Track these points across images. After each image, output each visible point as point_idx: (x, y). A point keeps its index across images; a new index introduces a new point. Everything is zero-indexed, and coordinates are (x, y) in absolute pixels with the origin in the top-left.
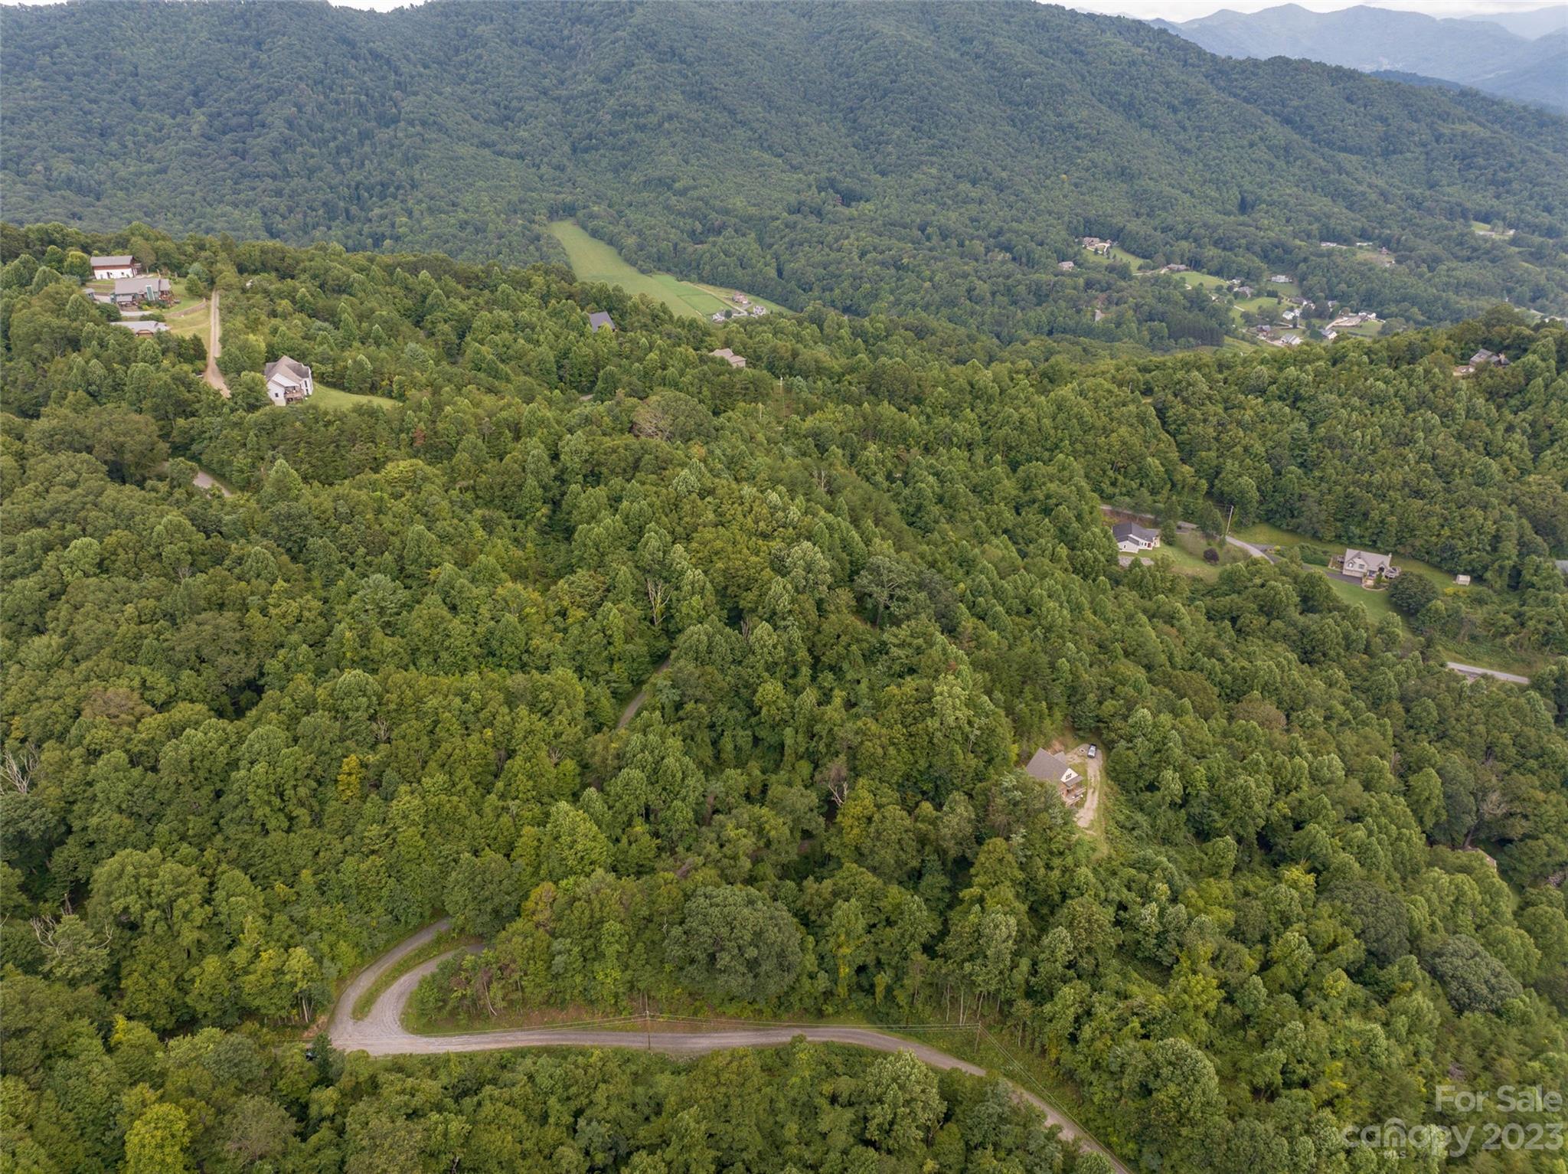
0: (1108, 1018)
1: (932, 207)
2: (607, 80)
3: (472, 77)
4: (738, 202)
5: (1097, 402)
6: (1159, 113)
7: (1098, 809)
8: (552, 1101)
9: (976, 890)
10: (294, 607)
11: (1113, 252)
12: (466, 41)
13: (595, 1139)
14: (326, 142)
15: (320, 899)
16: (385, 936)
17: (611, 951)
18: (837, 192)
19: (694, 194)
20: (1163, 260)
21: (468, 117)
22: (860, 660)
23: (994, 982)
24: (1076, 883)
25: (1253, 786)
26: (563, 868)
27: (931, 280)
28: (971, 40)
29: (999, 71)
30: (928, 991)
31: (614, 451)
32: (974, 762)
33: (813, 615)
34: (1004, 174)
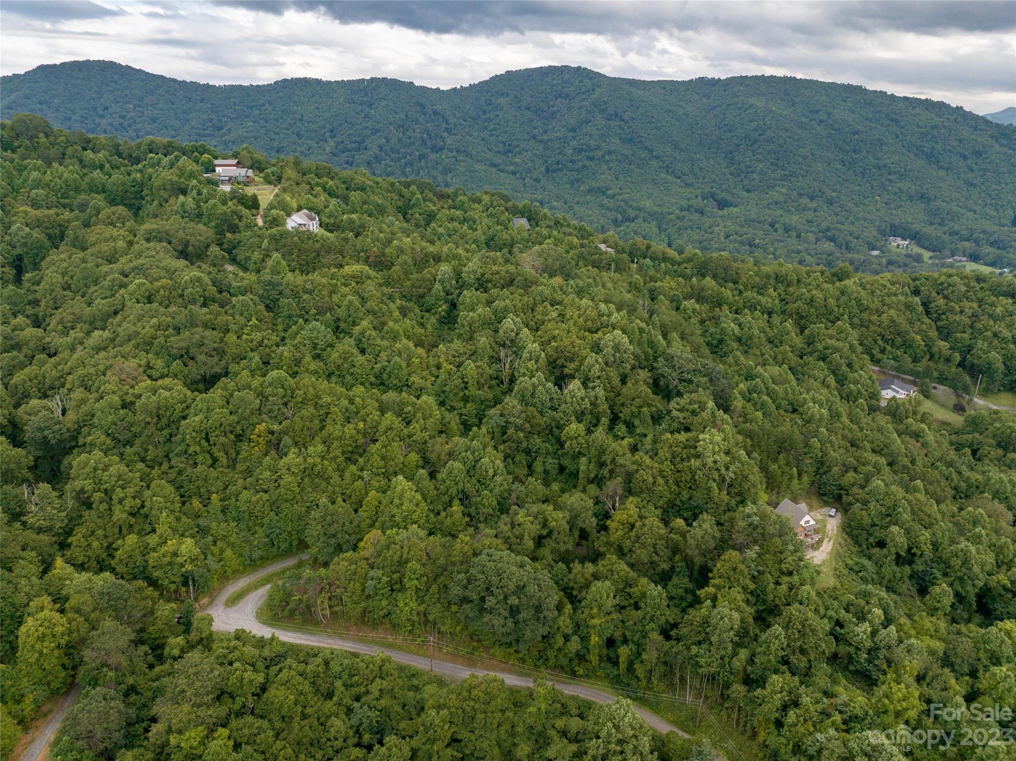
0: (812, 709)
1: (781, 212)
2: (573, 130)
3: (491, 127)
4: (648, 204)
5: (873, 292)
6: (953, 159)
7: (830, 553)
8: (338, 683)
9: (711, 590)
10: (258, 336)
11: (910, 248)
12: (490, 107)
13: (364, 720)
14: (400, 159)
15: (221, 516)
16: (260, 553)
17: (411, 584)
18: (716, 201)
19: (620, 198)
20: (949, 253)
21: (485, 149)
22: (649, 420)
23: (715, 664)
24: (799, 598)
25: (974, 552)
26: (392, 523)
27: (774, 254)
28: (817, 112)
29: (836, 130)
30: (662, 668)
31: (498, 273)
32: (726, 498)
33: (616, 381)
34: (834, 194)
